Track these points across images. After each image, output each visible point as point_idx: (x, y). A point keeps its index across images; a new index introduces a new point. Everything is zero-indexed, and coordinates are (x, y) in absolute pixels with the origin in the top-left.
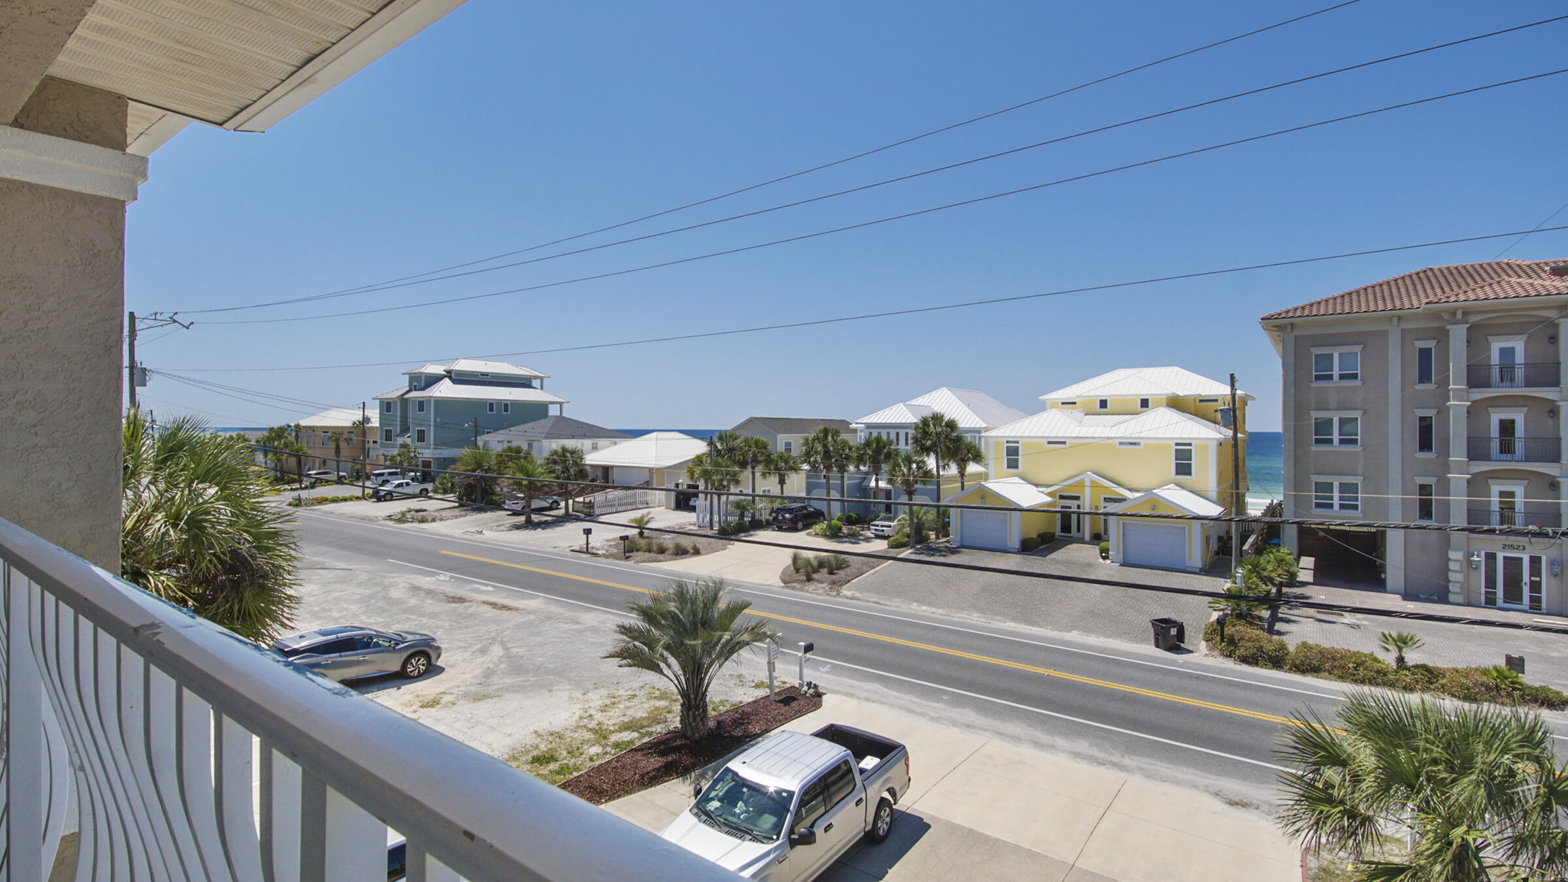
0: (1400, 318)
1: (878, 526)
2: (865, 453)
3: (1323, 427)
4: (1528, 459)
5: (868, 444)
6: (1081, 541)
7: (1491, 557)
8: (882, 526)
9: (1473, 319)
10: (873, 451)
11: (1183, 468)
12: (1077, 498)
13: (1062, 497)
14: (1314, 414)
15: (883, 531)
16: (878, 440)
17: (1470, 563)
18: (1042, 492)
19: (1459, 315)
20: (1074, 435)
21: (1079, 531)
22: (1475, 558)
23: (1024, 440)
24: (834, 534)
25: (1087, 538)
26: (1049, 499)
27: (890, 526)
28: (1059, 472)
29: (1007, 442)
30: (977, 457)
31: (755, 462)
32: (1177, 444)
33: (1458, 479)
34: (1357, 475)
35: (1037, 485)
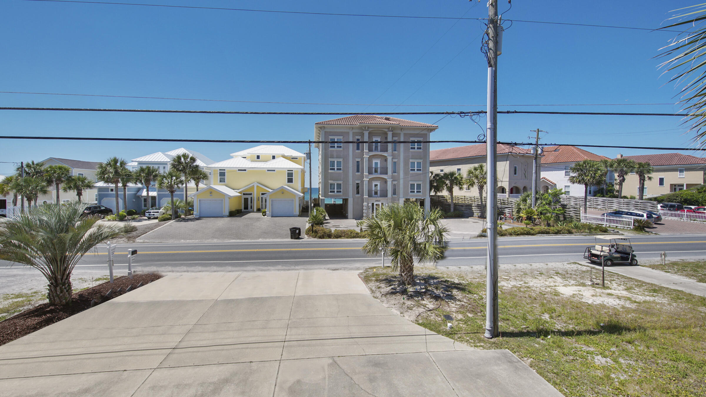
0: (352, 128)
1: (150, 212)
2: (140, 175)
3: (333, 163)
4: (381, 174)
5: (142, 170)
6: (253, 212)
7: (373, 204)
8: (153, 212)
9: (370, 130)
10: (146, 174)
11: (290, 180)
12: (251, 194)
13: (244, 194)
14: (330, 160)
15: (154, 215)
16: (149, 168)
17: (368, 206)
18: (236, 192)
19: (367, 128)
20: (250, 167)
21: (251, 208)
22: (369, 205)
23: (228, 169)
24: (122, 219)
25: (255, 210)
26: (239, 194)
27: (158, 212)
28: (243, 183)
29: (220, 170)
30: (205, 177)
31: (59, 180)
32: (288, 171)
33: (366, 179)
34: (341, 180)
35: (233, 189)
